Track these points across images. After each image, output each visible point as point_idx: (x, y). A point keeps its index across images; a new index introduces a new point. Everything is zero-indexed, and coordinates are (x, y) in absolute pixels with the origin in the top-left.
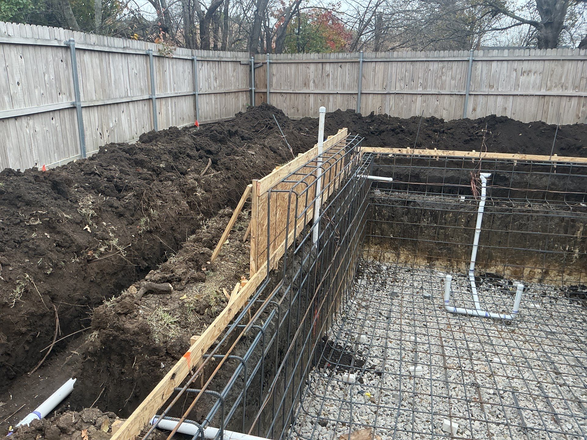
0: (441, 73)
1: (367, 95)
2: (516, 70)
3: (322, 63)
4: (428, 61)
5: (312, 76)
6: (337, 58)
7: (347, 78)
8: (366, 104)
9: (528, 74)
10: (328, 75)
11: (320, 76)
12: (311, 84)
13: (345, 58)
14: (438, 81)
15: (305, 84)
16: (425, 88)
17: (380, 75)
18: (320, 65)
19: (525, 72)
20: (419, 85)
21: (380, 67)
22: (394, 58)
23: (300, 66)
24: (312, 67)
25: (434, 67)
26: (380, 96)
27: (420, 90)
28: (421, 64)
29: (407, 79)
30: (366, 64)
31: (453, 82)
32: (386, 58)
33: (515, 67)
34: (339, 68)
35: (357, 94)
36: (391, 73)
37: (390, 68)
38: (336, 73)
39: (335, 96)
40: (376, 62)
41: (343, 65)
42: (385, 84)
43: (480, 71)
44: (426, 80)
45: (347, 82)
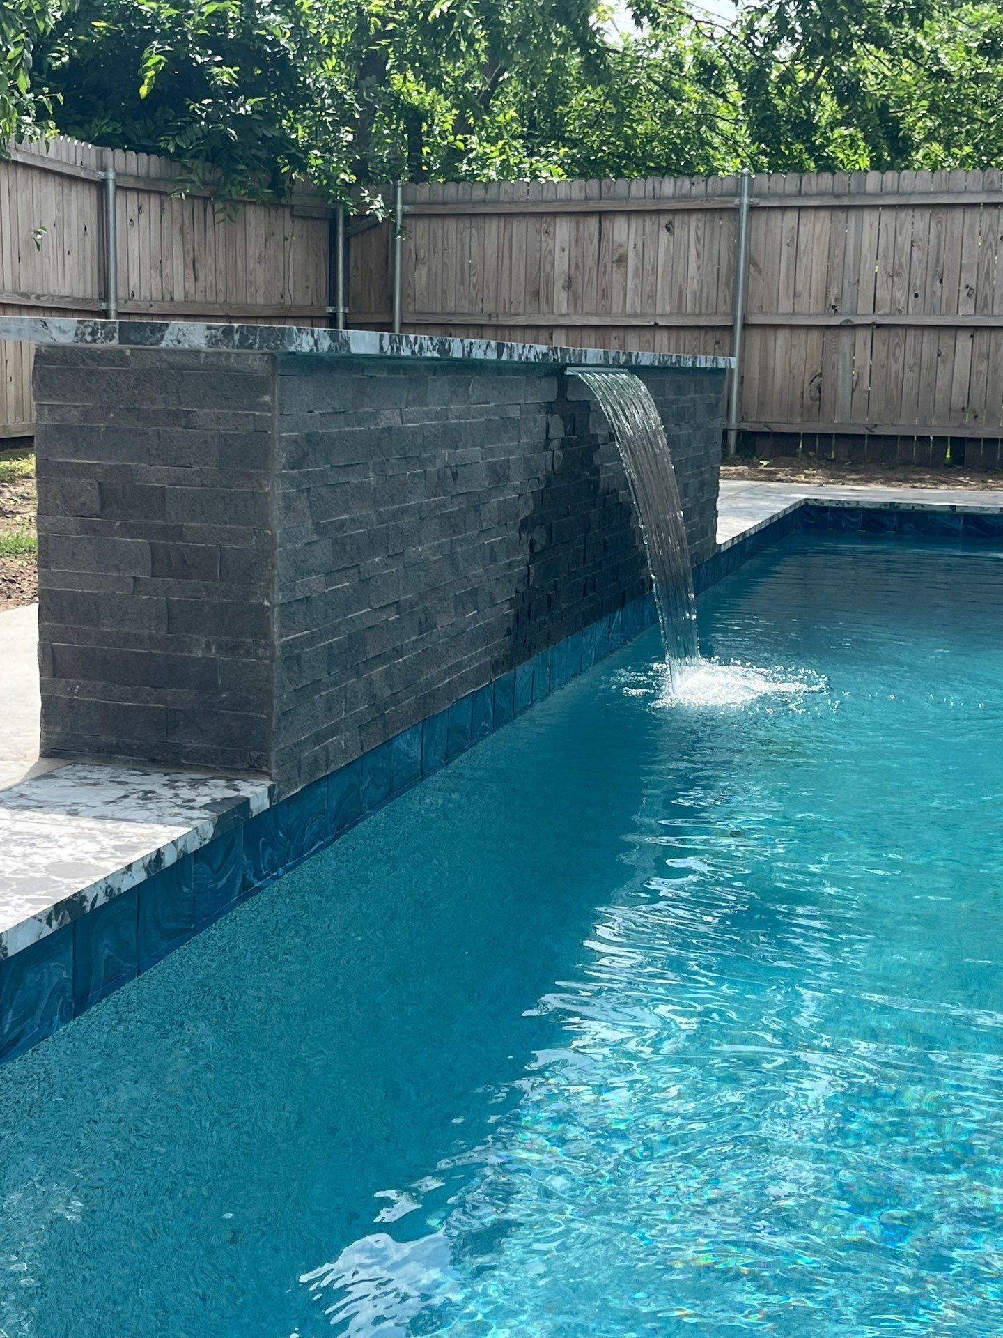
1: (769, 332)
3: (601, 214)
4: (995, 205)
5: (562, 264)
6: (655, 197)
7: (693, 271)
8: (764, 366)
10: (622, 260)
11: (590, 262)
12: (560, 294)
13: (687, 197)
15: (537, 294)
16: (984, 305)
17: (816, 260)
18: (593, 223)
20: (963, 294)
21: (816, 228)
22: (865, 194)
23: (519, 229)
24: (563, 229)
26: (814, 336)
27: (966, 313)
28: (970, 216)
29: (917, 272)
30: (763, 216)
32: (837, 196)
34: (664, 235)
35: (731, 328)
36: (858, 250)
37: (851, 232)
38: (650, 253)
39: (648, 335)
40: (800, 208)
41: (678, 221)
42: (834, 291)
44: (987, 274)
45: (693, 286)
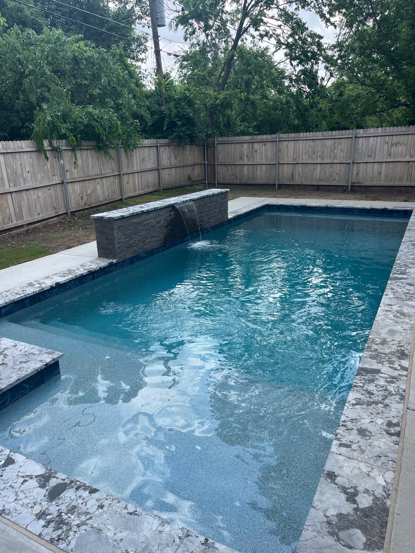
0: (333, 148)
1: (283, 165)
2: (387, 143)
3: (252, 142)
4: (325, 139)
5: (245, 152)
6: (262, 139)
7: (269, 153)
8: (282, 172)
9: (396, 146)
10: (256, 151)
11: (251, 152)
12: (245, 158)
13: (268, 139)
14: (331, 153)
15: (241, 158)
16: (322, 159)
17: (291, 150)
18: (251, 144)
19: (394, 144)
20: (319, 157)
21: (291, 144)
22: (300, 137)
23: (238, 145)
24: (246, 146)
25: (329, 143)
26: (291, 165)
27: (319, 161)
28: (320, 141)
29: (310, 153)
30: (282, 142)
31: (342, 154)
32: (295, 138)
33: (387, 141)
34: (264, 146)
35: (276, 164)
36: (299, 148)
37: (298, 145)
38: (261, 150)
39: (261, 166)
40: (288, 140)
41: (266, 143)
42: (295, 157)
43: (361, 145)
44: (323, 153)
45: (269, 156)
